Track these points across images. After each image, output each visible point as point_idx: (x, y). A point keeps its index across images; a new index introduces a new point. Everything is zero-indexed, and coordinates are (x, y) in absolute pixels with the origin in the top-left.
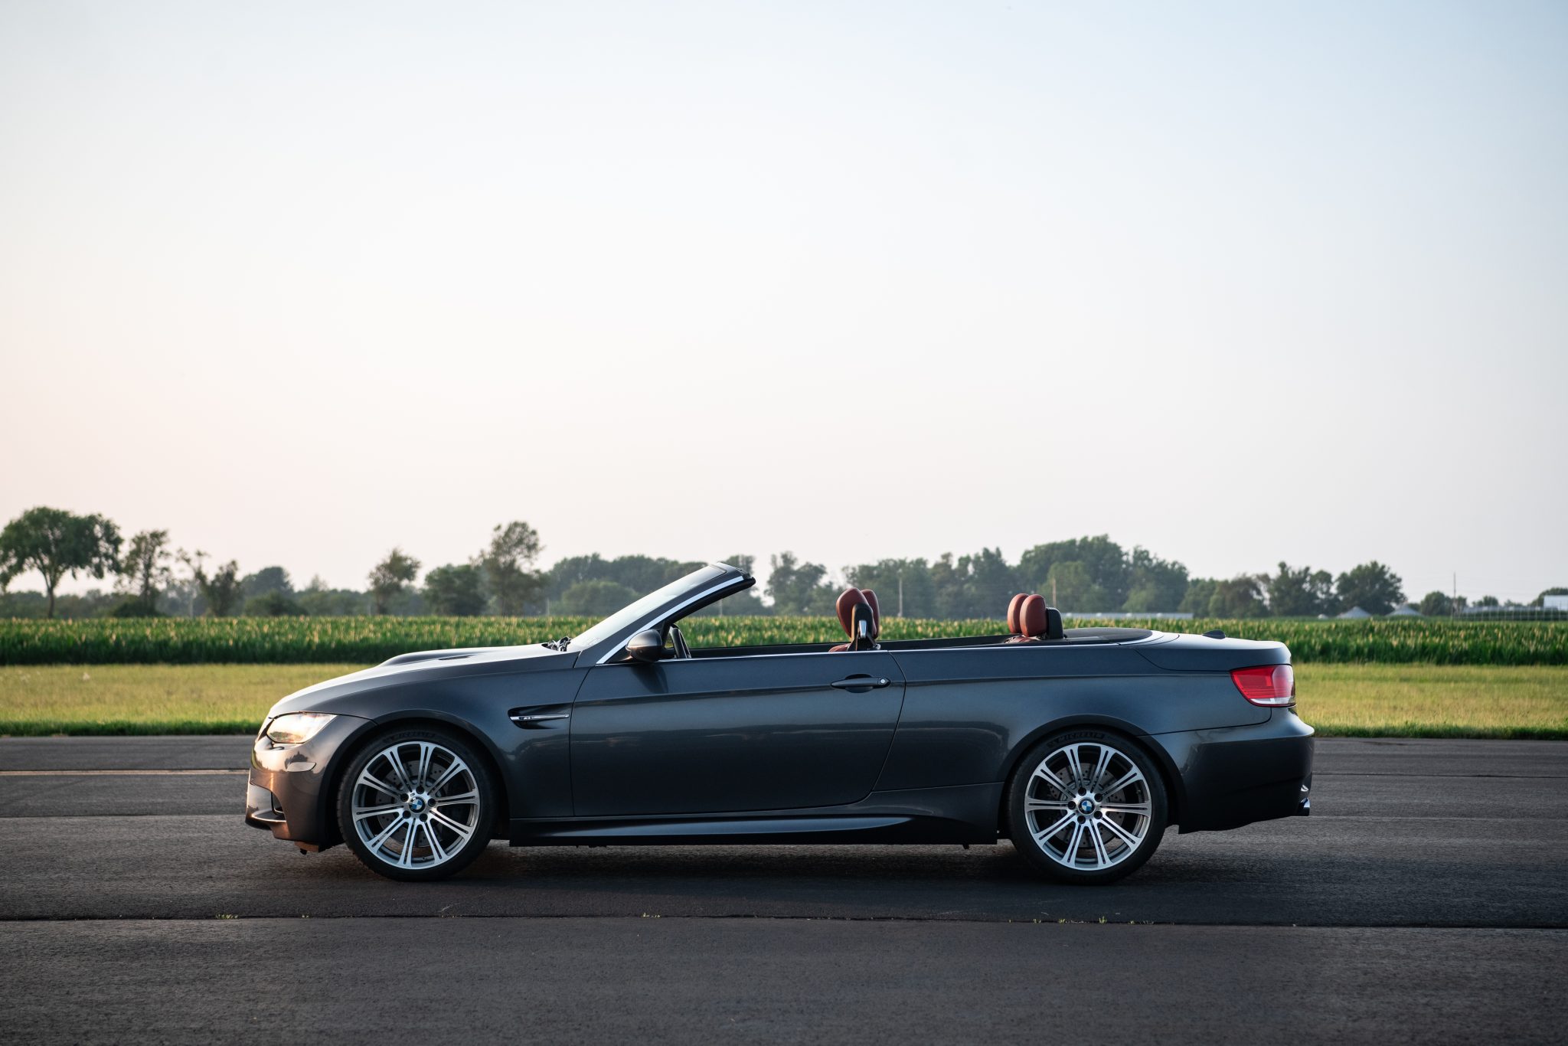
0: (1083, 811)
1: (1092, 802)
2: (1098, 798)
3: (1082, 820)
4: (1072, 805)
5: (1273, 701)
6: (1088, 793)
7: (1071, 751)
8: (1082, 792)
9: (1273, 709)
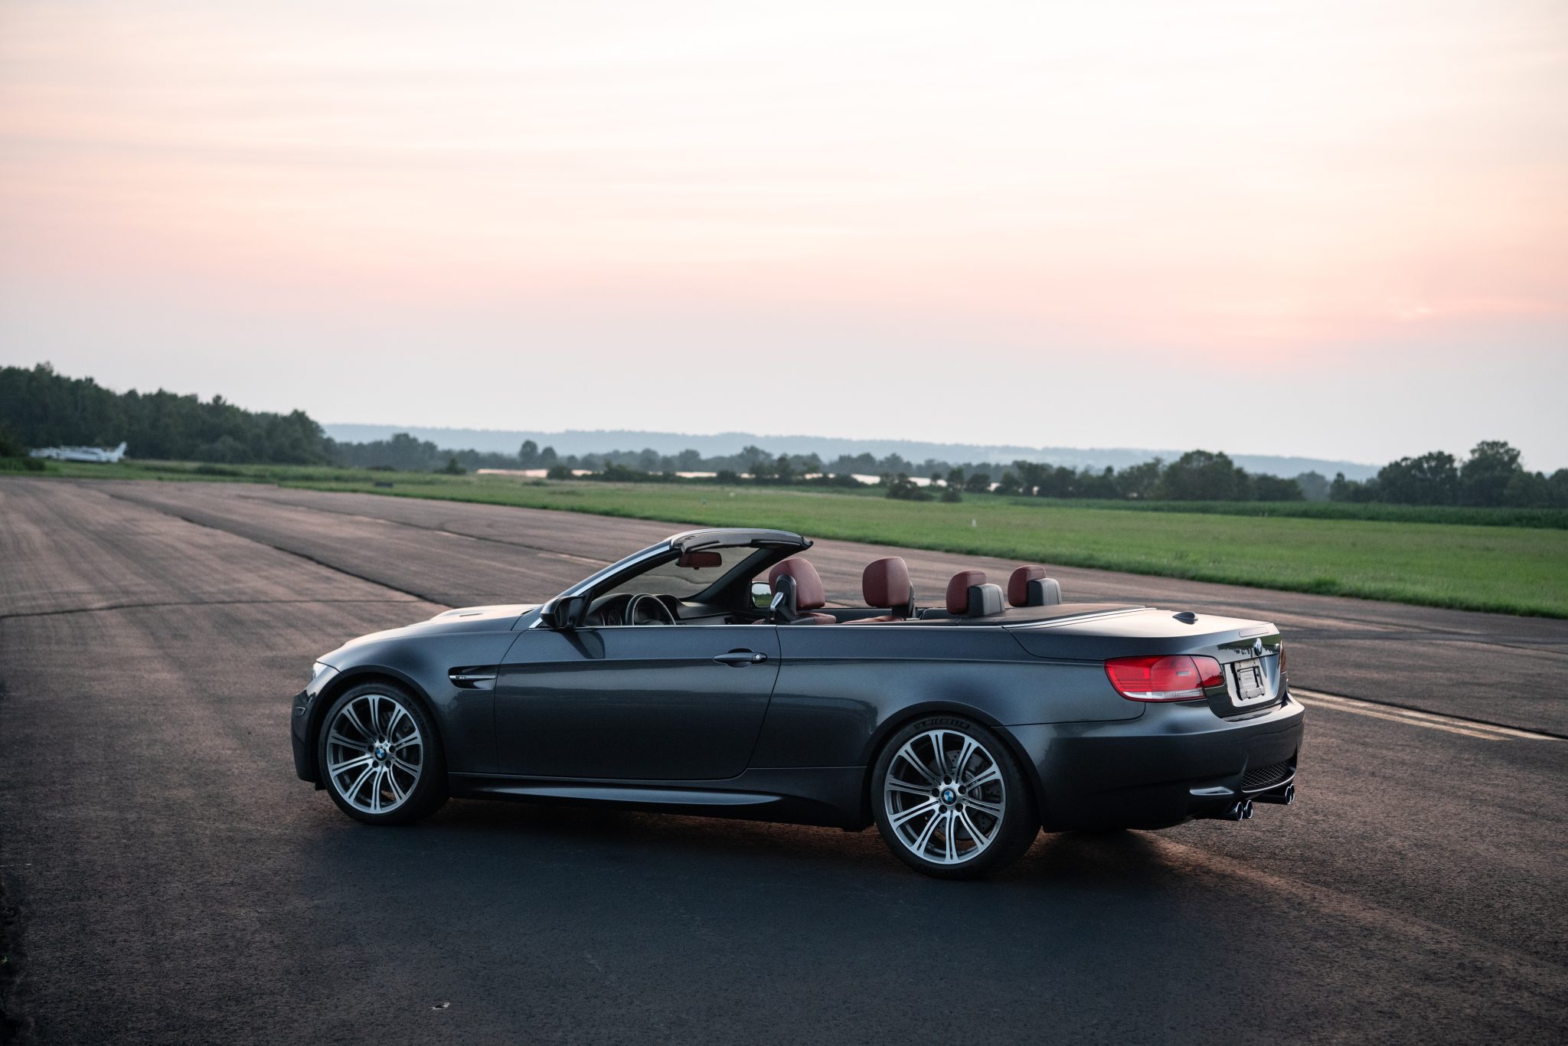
0: (944, 800)
1: (954, 793)
2: (961, 790)
3: (943, 809)
4: (935, 793)
5: (1149, 695)
6: (953, 782)
7: (937, 736)
8: (948, 782)
9: (1147, 704)
